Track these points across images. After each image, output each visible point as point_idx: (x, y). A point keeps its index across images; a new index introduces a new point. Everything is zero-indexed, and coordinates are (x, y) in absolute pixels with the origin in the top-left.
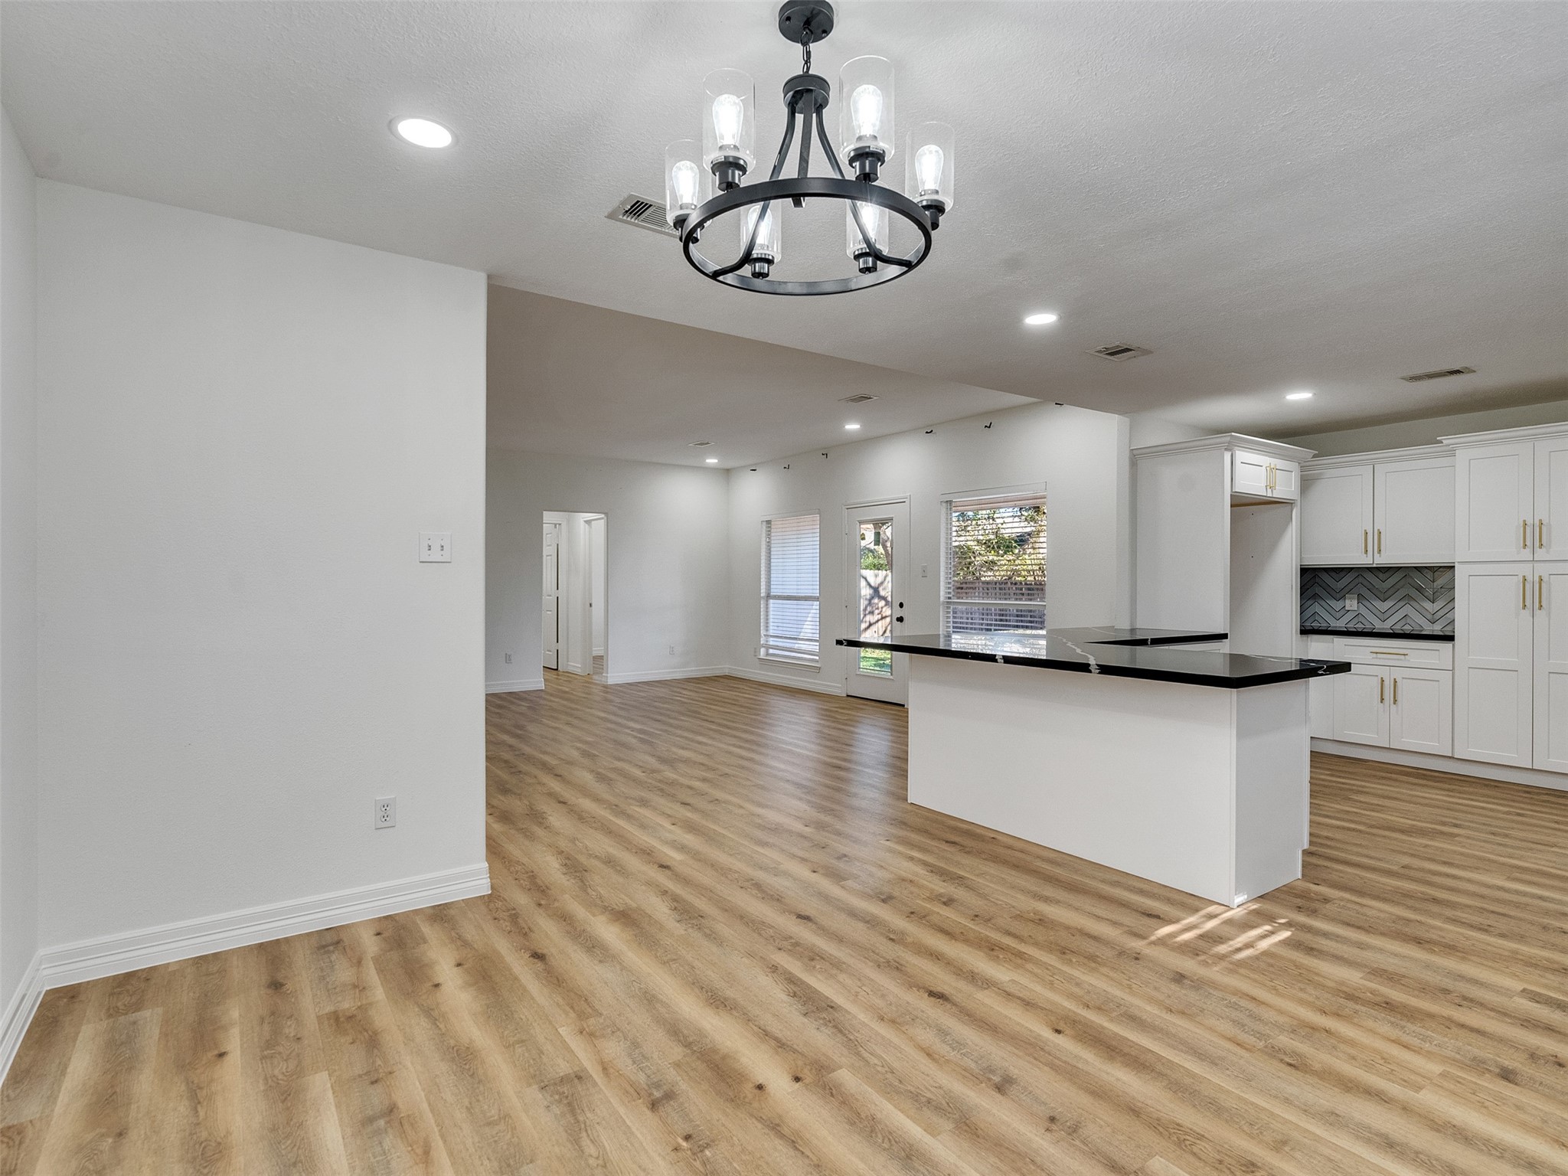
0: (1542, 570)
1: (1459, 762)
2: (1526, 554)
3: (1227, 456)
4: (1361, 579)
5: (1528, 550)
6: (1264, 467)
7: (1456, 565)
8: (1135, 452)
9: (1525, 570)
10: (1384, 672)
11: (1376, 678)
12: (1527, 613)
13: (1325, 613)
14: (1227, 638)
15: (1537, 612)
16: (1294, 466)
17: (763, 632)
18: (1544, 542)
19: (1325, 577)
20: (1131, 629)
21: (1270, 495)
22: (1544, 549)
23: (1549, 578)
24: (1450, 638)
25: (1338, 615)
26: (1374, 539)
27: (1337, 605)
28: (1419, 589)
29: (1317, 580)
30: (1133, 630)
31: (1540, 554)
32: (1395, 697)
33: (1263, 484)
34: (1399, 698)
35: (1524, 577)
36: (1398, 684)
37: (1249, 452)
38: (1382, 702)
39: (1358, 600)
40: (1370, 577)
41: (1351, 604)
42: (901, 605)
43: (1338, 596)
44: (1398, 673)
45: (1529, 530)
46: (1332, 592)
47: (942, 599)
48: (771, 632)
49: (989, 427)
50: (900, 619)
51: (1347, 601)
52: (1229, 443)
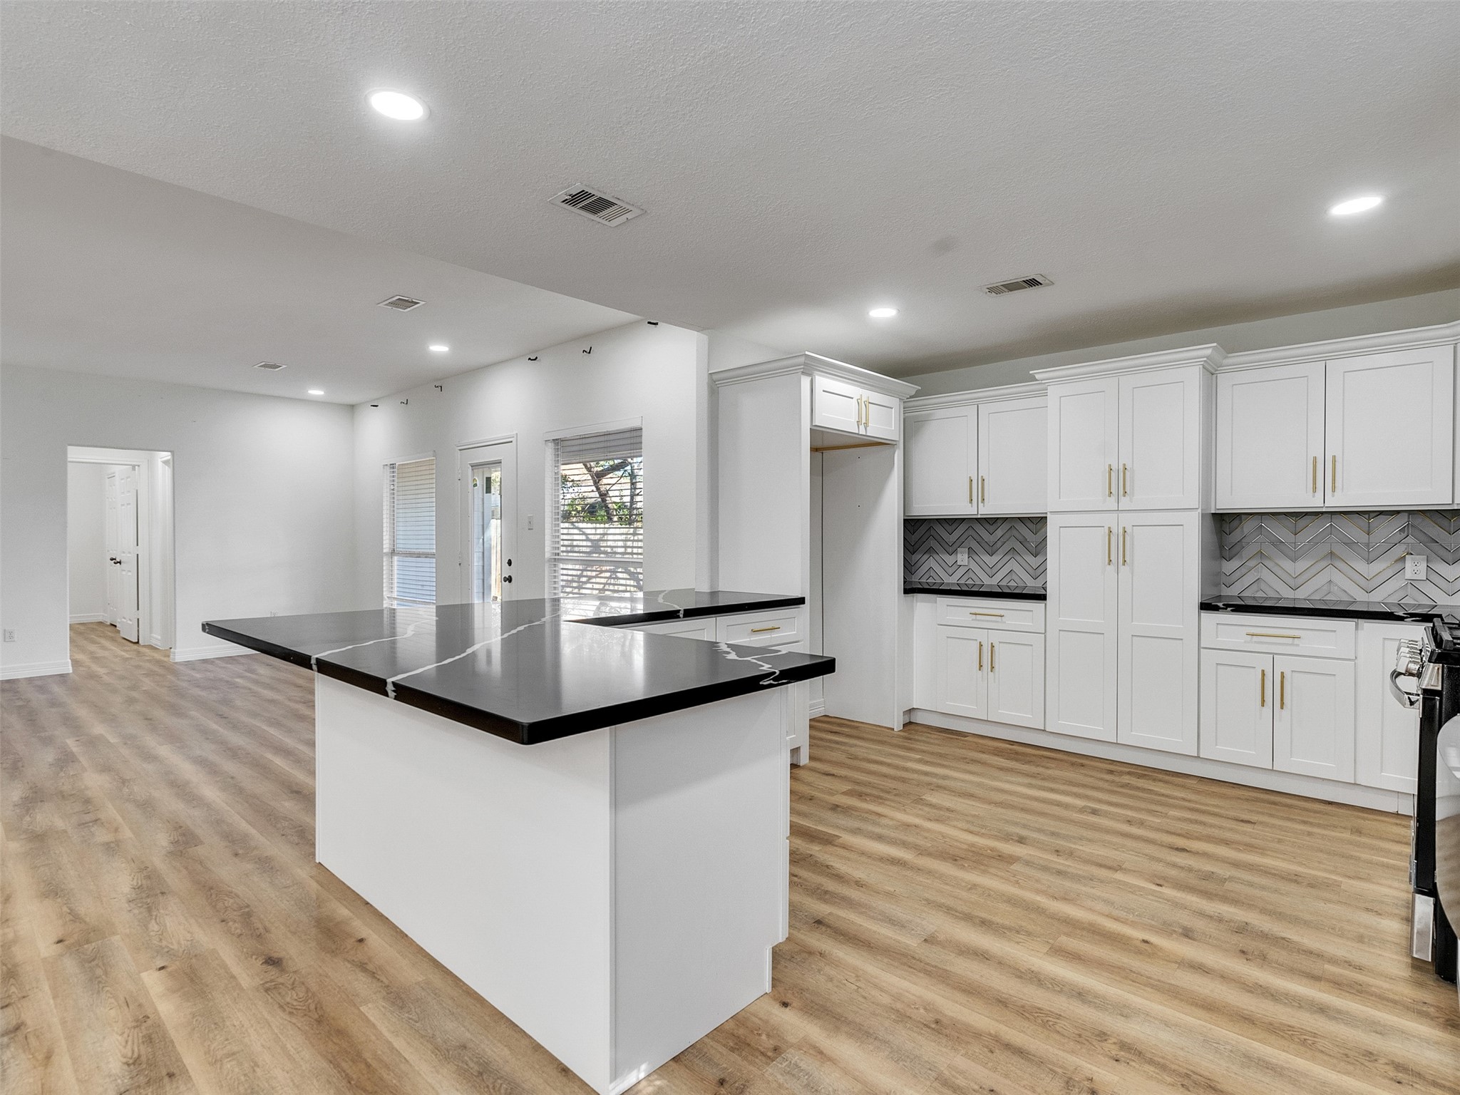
0: (1127, 520)
1: (1051, 735)
2: (1111, 503)
3: (805, 381)
4: (971, 532)
5: (1113, 498)
6: (855, 400)
7: (1049, 516)
8: (715, 377)
9: (1110, 520)
10: (982, 636)
11: (975, 642)
12: (1112, 568)
13: (936, 568)
14: (804, 603)
15: (1121, 567)
16: (894, 402)
17: (386, 594)
18: (1127, 490)
19: (940, 530)
20: (712, 593)
21: (862, 432)
22: (1127, 498)
23: (1133, 530)
24: (1042, 597)
25: (951, 571)
26: (978, 488)
27: (950, 559)
28: (1023, 542)
29: (932, 532)
30: (714, 594)
31: (1125, 503)
32: (992, 665)
33: (854, 419)
34: (996, 665)
35: (1110, 528)
36: (996, 648)
37: (837, 380)
38: (980, 670)
39: (969, 554)
40: (978, 527)
41: (962, 558)
42: (510, 563)
43: (951, 550)
44: (995, 637)
45: (1114, 475)
46: (946, 546)
47: (547, 555)
48: (395, 595)
49: (589, 353)
50: (509, 579)
51: (959, 555)
52: (805, 364)
